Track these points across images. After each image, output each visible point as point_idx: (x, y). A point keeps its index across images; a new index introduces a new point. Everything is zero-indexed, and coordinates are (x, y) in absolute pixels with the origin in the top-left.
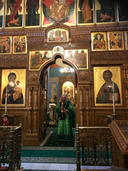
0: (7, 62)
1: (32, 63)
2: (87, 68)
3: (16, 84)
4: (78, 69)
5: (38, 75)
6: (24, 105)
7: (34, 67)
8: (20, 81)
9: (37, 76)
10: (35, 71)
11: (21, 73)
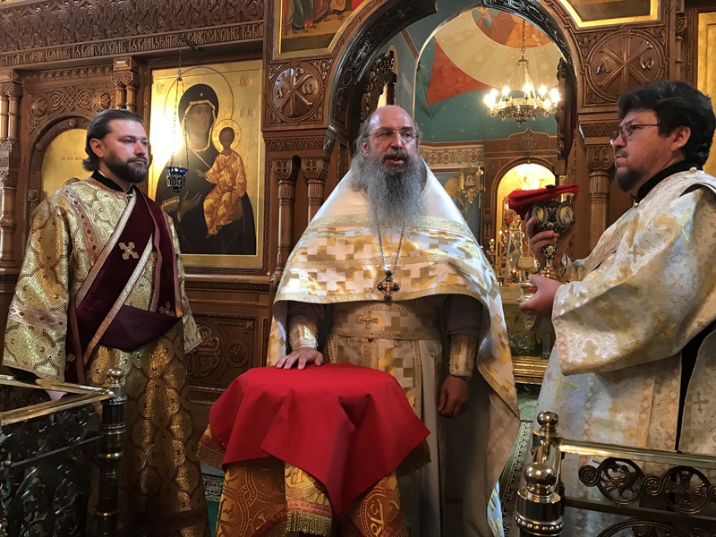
0: (170, 23)
1: (290, 13)
2: (649, 14)
3: (220, 147)
4: (580, 24)
5: (324, 83)
6: (256, 260)
7: (301, 34)
8: (235, 128)
9: (320, 86)
10: (309, 61)
11: (244, 83)
